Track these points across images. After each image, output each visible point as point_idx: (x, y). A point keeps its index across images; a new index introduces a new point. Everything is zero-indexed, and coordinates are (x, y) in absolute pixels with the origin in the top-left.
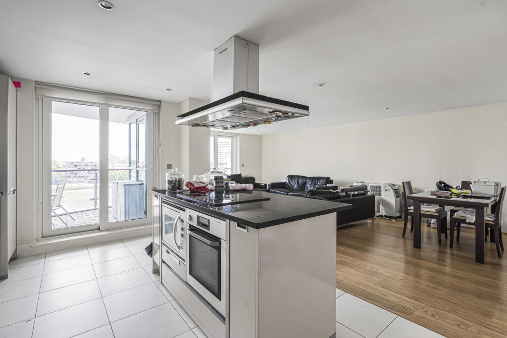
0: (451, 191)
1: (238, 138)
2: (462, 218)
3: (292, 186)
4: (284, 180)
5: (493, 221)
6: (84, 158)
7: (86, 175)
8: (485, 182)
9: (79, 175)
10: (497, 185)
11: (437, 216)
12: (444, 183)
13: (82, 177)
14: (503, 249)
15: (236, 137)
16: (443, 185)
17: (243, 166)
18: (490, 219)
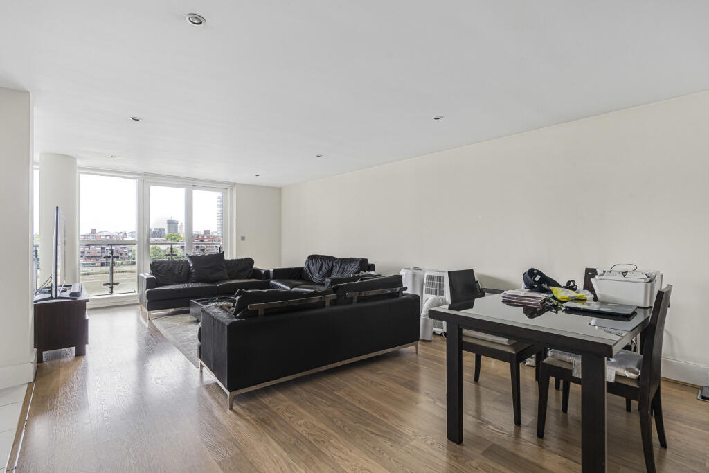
0: (551, 292)
1: (235, 190)
2: (565, 366)
3: (311, 274)
4: (301, 263)
5: (638, 379)
6: (95, 230)
7: (98, 255)
8: (624, 274)
9: (88, 255)
10: (651, 280)
11: (512, 354)
12: (539, 273)
13: (93, 257)
14: (664, 445)
15: (232, 190)
16: (538, 278)
17: (243, 238)
18: (628, 374)
